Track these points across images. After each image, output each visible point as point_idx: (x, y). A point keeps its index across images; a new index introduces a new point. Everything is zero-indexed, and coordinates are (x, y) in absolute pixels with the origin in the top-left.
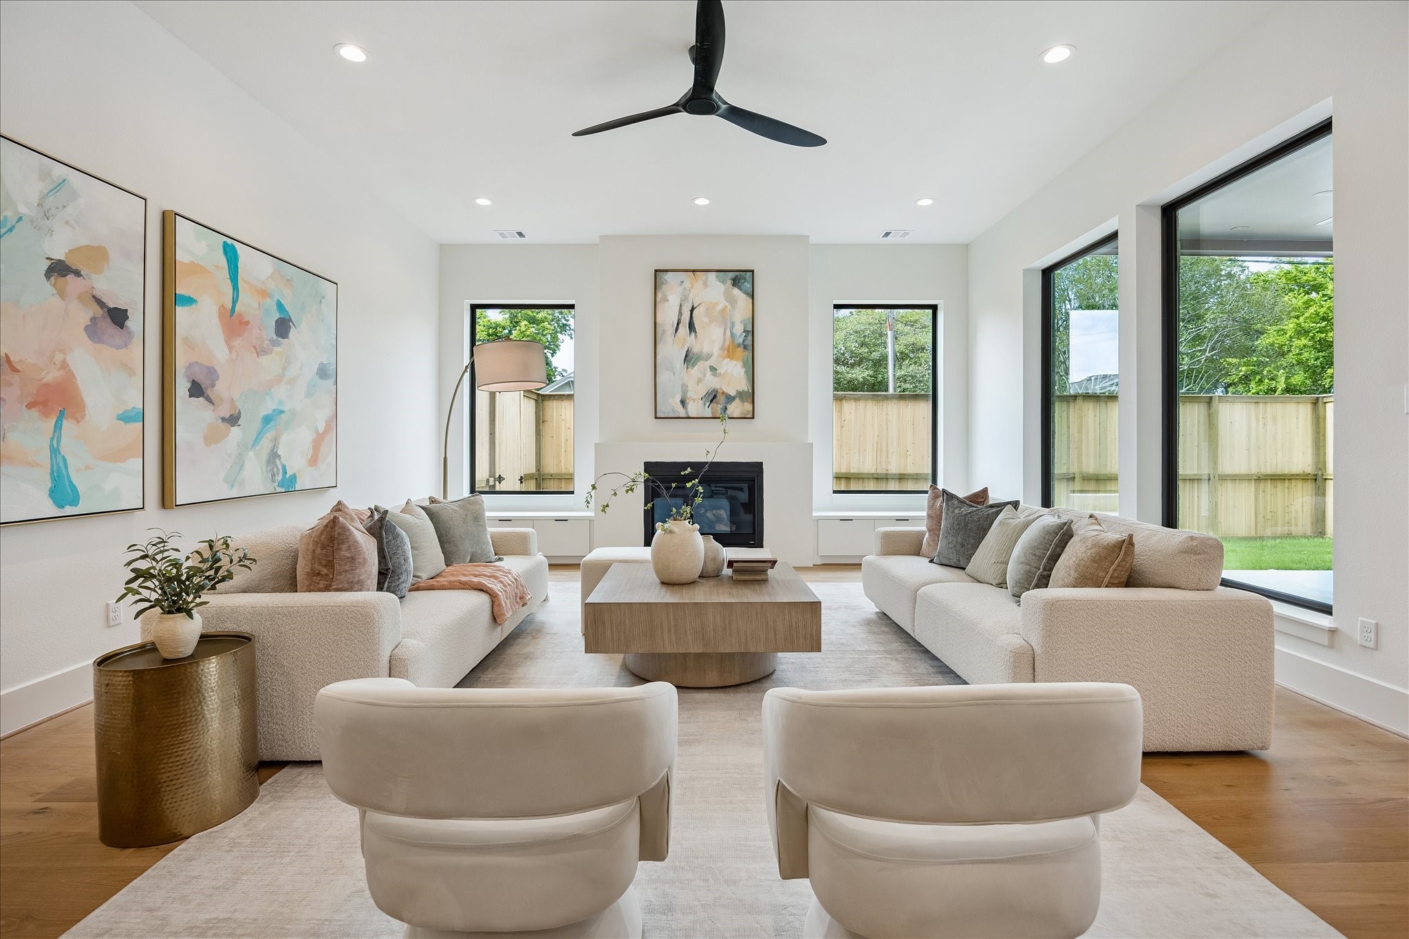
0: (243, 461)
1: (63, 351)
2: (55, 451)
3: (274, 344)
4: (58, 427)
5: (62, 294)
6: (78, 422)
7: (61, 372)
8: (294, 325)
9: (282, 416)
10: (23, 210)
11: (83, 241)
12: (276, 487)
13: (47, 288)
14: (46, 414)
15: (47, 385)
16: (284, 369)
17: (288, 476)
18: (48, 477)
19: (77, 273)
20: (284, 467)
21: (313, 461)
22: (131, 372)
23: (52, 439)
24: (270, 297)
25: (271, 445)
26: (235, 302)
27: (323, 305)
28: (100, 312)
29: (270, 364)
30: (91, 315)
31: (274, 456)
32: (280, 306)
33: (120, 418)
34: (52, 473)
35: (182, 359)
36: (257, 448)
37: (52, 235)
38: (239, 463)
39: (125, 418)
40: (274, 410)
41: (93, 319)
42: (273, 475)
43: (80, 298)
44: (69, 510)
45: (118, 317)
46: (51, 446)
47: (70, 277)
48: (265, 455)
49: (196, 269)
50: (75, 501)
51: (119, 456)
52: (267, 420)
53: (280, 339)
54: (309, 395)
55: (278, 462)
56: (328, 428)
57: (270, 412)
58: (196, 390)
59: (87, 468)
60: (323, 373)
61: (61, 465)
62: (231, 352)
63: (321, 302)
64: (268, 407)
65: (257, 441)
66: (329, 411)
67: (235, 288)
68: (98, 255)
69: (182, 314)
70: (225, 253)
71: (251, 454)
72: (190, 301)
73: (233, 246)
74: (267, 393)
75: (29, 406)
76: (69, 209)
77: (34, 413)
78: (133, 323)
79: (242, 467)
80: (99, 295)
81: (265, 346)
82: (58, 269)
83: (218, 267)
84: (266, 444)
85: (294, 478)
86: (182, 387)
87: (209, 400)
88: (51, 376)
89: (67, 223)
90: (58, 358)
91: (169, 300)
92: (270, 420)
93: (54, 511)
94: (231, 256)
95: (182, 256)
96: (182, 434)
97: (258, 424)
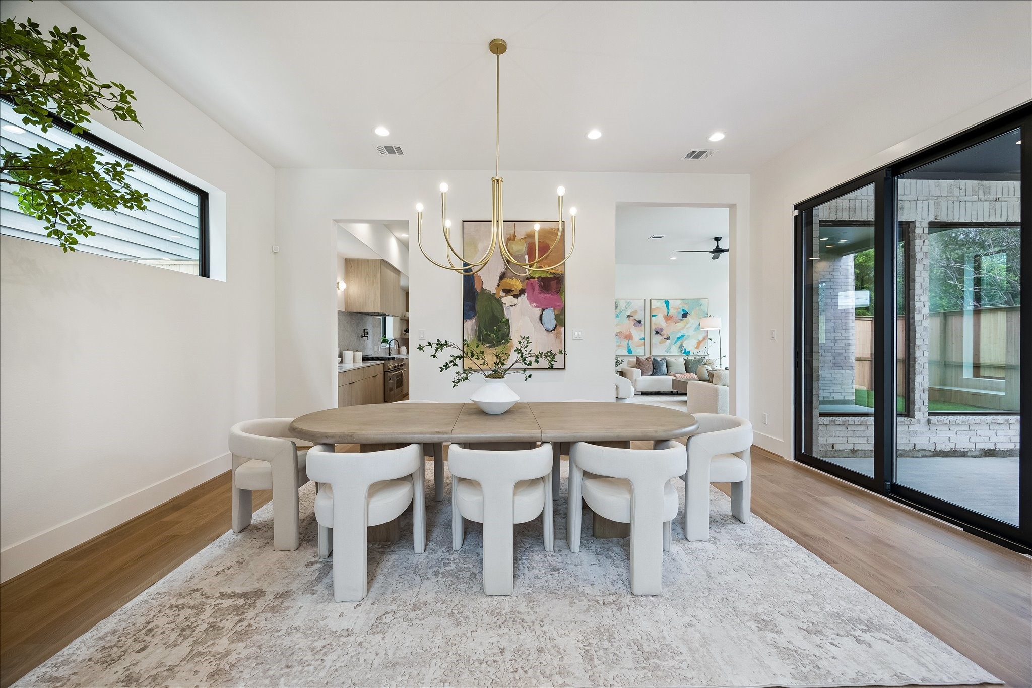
1: (630, 329)
2: (628, 345)
3: (681, 320)
4: (629, 341)
5: (630, 320)
6: (632, 340)
7: (630, 332)
8: (689, 314)
9: (685, 337)
10: (623, 309)
11: (633, 310)
12: (683, 354)
13: (627, 319)
14: (627, 339)
15: (627, 335)
16: (685, 325)
17: (687, 351)
19: (632, 316)
20: (685, 349)
21: (697, 348)
22: (643, 331)
23: (628, 343)
24: (680, 309)
26: (668, 313)
28: (636, 321)
29: (680, 325)
31: (681, 346)
32: (683, 310)
33: (640, 339)
34: (628, 348)
35: (653, 328)
36: (675, 344)
37: (628, 311)
38: (670, 348)
39: (642, 339)
41: (635, 323)
42: (681, 351)
43: (633, 320)
44: (630, 354)
45: (640, 322)
48: (679, 346)
49: (657, 309)
50: (632, 353)
51: (640, 346)
52: (679, 338)
53: (684, 318)
54: (695, 331)
55: (683, 348)
56: (704, 339)
58: (657, 333)
59: (634, 348)
62: (667, 324)
63: (701, 305)
64: (680, 335)
66: (704, 334)
67: (668, 310)
68: (636, 312)
69: (653, 318)
70: (665, 303)
71: (674, 346)
72: (655, 315)
73: (667, 301)
74: (679, 332)
75: (624, 338)
76: (631, 306)
78: (643, 322)
80: (636, 318)
81: (678, 321)
82: (629, 316)
83: (663, 307)
84: (679, 344)
85: (689, 352)
86: (654, 332)
87: (661, 334)
88: (628, 333)
89: (631, 308)
91: (651, 316)
93: (628, 355)
94: (667, 303)
95: (653, 307)
96: (653, 342)
97: (676, 339)
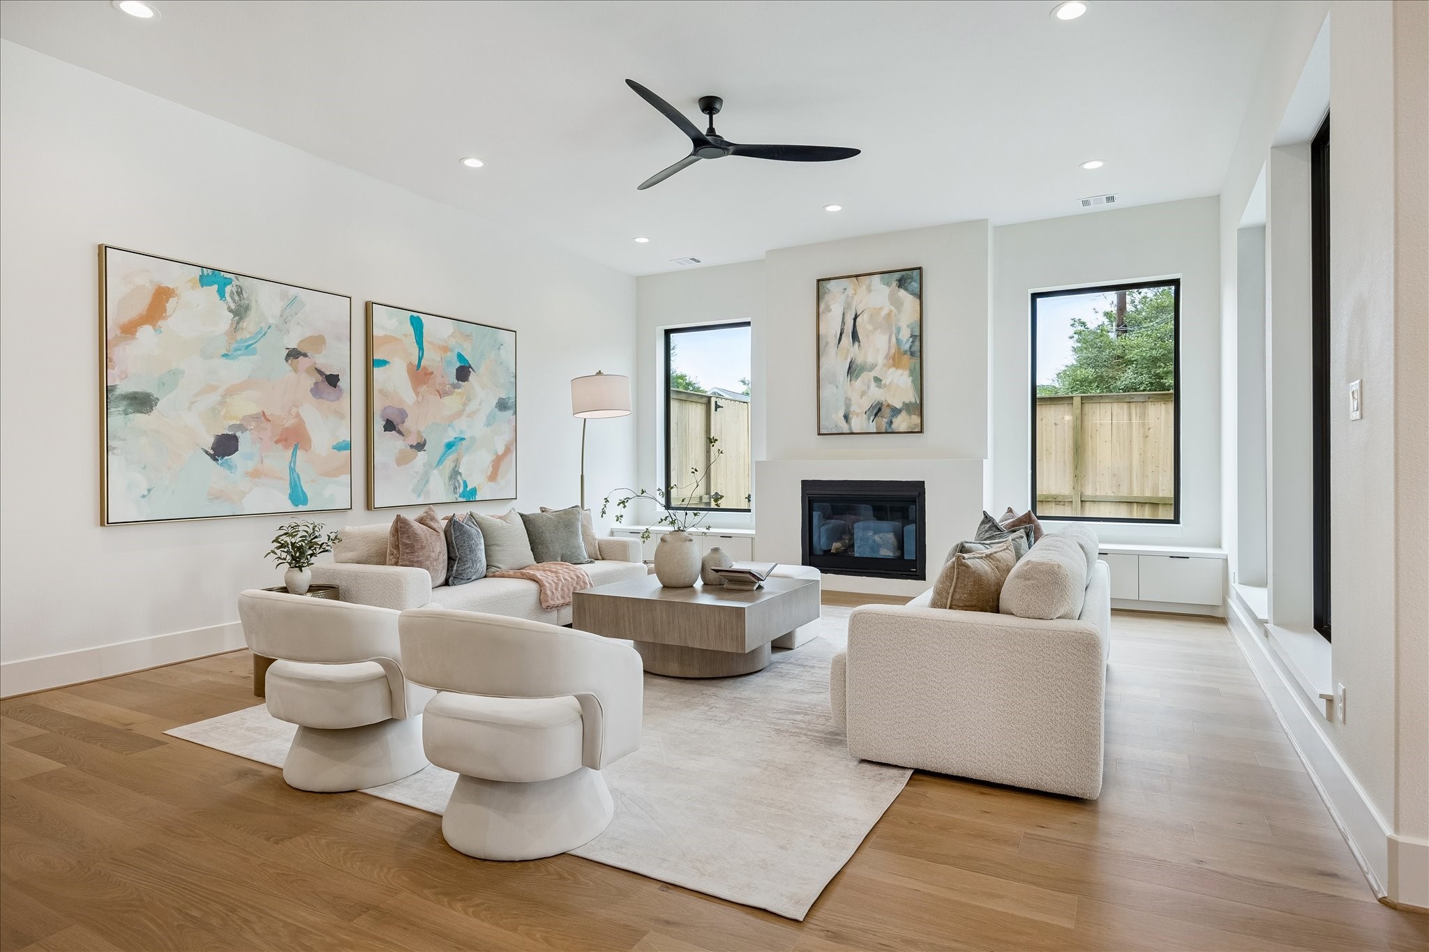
0: (429, 477)
1: (297, 407)
2: (292, 470)
3: (455, 386)
4: (294, 455)
5: (296, 370)
6: (307, 451)
7: (296, 419)
8: (473, 370)
9: (463, 442)
10: (271, 321)
11: (309, 334)
12: (458, 498)
13: (286, 367)
14: (287, 447)
15: (287, 428)
16: (465, 405)
17: (468, 489)
18: (289, 486)
19: (305, 355)
20: (465, 482)
21: (493, 477)
22: (342, 417)
23: (290, 463)
24: (451, 351)
25: (453, 465)
26: (420, 360)
27: (501, 351)
28: (320, 378)
29: (451, 403)
30: (314, 381)
31: (455, 473)
32: (460, 356)
33: (335, 448)
34: (291, 484)
35: (379, 405)
36: (441, 467)
37: (289, 333)
38: (425, 479)
39: (339, 448)
40: (455, 438)
41: (316, 384)
42: (455, 488)
43: (307, 371)
44: (301, 508)
45: (333, 380)
46: (290, 467)
47: (301, 358)
48: (447, 472)
49: (389, 339)
50: (305, 502)
51: (333, 473)
52: (450, 446)
53: (461, 382)
54: (488, 424)
55: (459, 477)
56: (508, 450)
57: (452, 439)
58: (390, 426)
59: (313, 481)
60: (502, 405)
61: (296, 479)
62: (417, 397)
63: (499, 348)
64: (451, 436)
65: (440, 462)
66: (507, 436)
67: (421, 349)
68: (318, 341)
69: (378, 372)
70: (412, 324)
71: (435, 472)
72: (384, 363)
73: (418, 317)
74: (449, 425)
75: (277, 442)
76: (299, 315)
77: (280, 446)
78: (343, 383)
79: (427, 482)
80: (319, 367)
81: (447, 388)
82: (293, 354)
83: (406, 335)
84: (448, 464)
85: (474, 491)
86: (379, 424)
87: (400, 432)
88: (289, 423)
89: (298, 324)
90: (294, 411)
91: (370, 363)
92: (453, 445)
93: (291, 508)
94: (417, 325)
95: (377, 332)
96: (379, 458)
97: (441, 449)
